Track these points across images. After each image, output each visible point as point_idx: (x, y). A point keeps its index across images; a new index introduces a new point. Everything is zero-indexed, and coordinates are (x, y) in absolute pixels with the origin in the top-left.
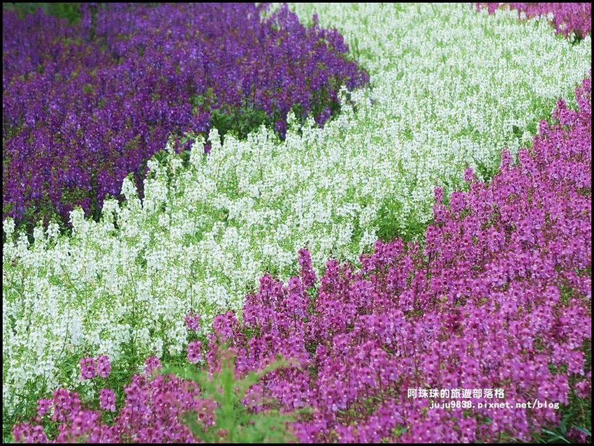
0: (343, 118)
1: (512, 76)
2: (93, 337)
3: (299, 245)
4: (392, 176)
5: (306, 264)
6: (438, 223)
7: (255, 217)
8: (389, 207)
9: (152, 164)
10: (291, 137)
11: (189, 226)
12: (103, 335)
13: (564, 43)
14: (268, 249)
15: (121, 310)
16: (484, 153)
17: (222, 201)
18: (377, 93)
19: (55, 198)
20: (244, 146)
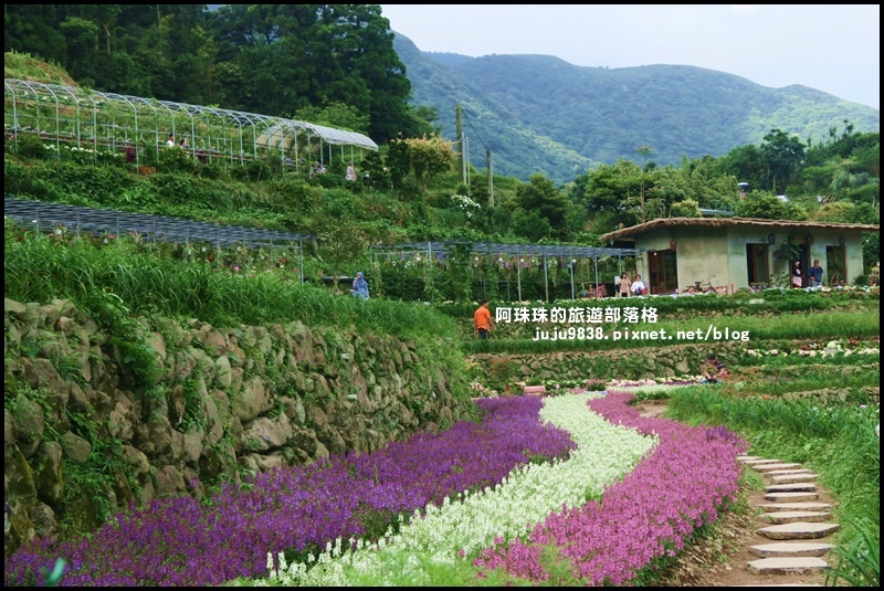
0: (571, 460)
1: (625, 447)
2: (496, 531)
3: (562, 502)
4: (589, 479)
5: (565, 508)
6: (605, 495)
7: (546, 492)
8: (588, 489)
9: (511, 473)
10: (555, 466)
11: (524, 494)
12: (499, 529)
13: (641, 437)
14: (551, 502)
15: (504, 521)
16: (617, 473)
17: (534, 486)
18: (582, 451)
19: (480, 483)
20: (540, 468)
